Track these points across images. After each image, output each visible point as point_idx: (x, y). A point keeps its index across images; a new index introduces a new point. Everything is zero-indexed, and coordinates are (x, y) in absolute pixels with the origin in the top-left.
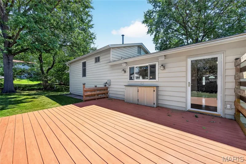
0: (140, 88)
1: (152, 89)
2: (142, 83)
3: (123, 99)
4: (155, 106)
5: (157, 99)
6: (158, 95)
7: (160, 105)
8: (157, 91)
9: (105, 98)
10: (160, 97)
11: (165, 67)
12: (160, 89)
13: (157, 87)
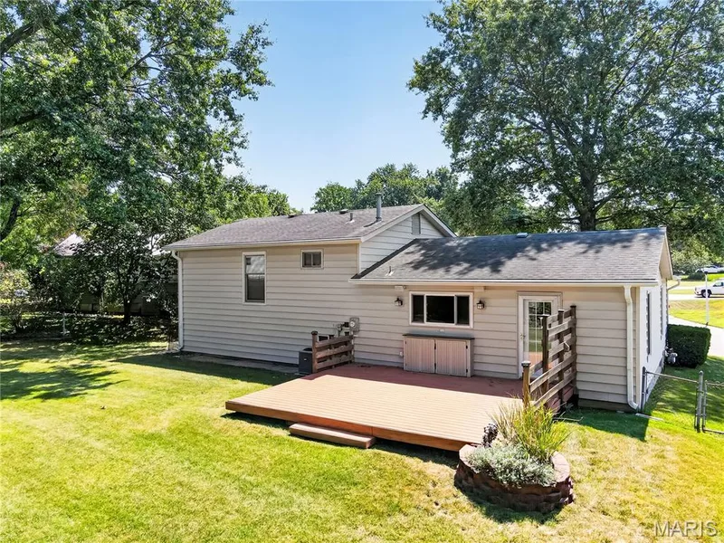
0: (439, 342)
1: (463, 344)
2: (442, 330)
3: (400, 366)
4: (469, 374)
5: (473, 362)
6: (473, 355)
7: (477, 373)
8: (473, 347)
9: (346, 363)
10: (477, 359)
11: (486, 305)
12: (477, 342)
13: (472, 339)
